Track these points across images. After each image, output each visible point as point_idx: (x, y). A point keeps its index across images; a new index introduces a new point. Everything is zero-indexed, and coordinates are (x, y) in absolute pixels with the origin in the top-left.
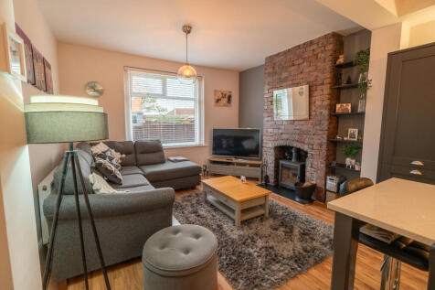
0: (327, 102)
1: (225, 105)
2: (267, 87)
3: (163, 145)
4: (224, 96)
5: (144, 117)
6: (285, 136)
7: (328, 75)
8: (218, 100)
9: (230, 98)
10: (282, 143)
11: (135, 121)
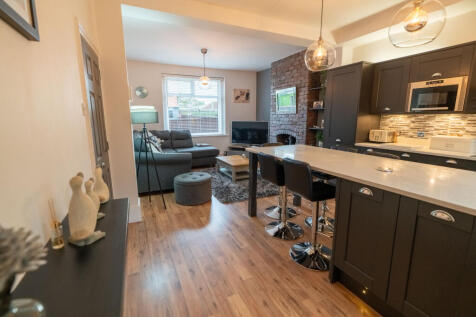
0: (306, 101)
1: (243, 102)
2: (272, 87)
3: (193, 134)
4: (242, 94)
5: (180, 112)
6: (283, 127)
7: (307, 80)
8: (237, 98)
9: (248, 95)
10: (282, 132)
11: (171, 116)
